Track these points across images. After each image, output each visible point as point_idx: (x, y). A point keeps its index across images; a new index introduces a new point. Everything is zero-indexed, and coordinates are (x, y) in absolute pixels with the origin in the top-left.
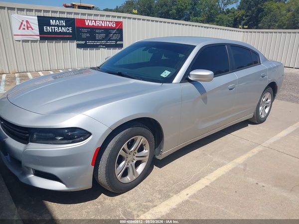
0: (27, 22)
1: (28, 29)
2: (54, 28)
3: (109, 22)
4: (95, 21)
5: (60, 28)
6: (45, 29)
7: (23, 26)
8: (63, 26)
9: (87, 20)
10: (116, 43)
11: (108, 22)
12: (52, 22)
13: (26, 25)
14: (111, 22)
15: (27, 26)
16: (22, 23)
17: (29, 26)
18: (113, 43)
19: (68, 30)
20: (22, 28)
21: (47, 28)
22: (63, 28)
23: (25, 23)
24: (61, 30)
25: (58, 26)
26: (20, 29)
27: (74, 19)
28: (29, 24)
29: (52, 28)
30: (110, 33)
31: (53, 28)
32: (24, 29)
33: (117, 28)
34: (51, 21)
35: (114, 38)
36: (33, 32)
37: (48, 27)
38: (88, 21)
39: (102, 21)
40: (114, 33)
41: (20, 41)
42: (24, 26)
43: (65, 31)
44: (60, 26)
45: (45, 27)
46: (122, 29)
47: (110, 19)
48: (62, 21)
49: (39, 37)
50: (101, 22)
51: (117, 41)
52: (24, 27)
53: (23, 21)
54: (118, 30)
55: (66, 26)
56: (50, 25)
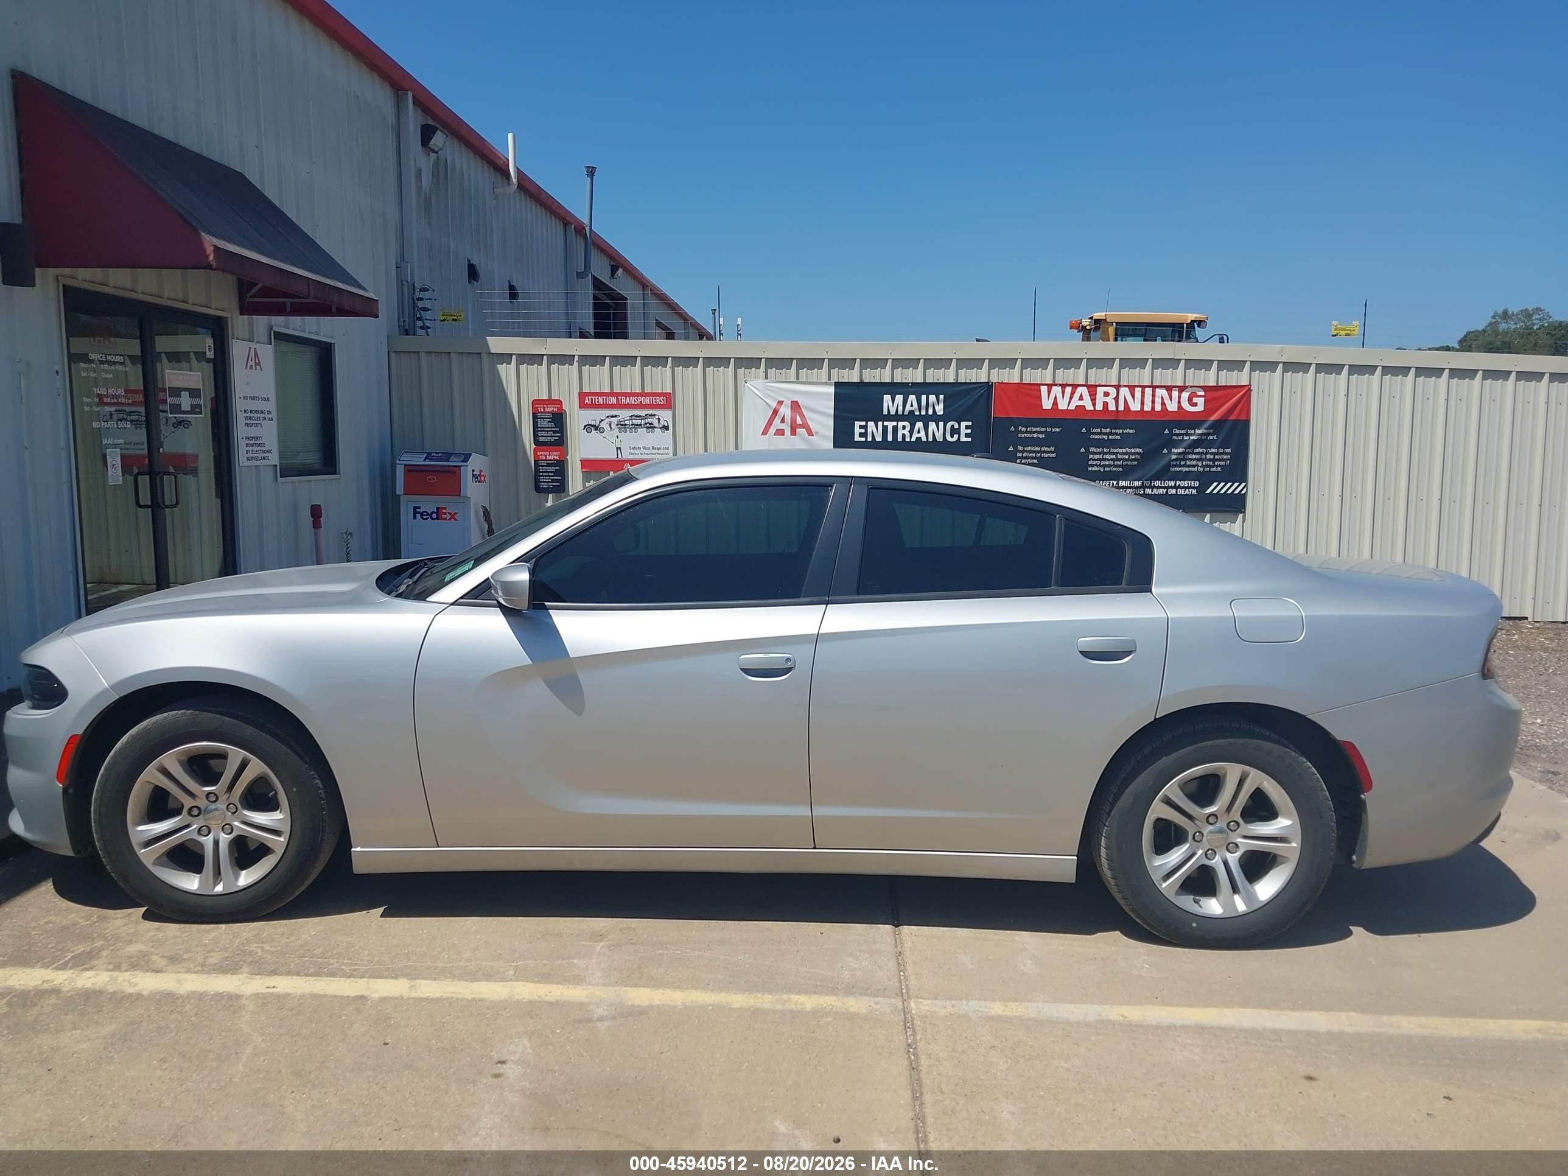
0: (795, 406)
1: (793, 432)
2: (895, 428)
3: (1169, 389)
4: (1092, 389)
5: (919, 425)
6: (857, 431)
7: (777, 424)
8: (936, 418)
9: (1050, 386)
10: (1201, 489)
11: (1160, 392)
12: (890, 404)
13: (788, 419)
14: (1182, 389)
15: (793, 420)
16: (775, 412)
17: (799, 421)
18: (1188, 488)
19: (954, 431)
20: (772, 430)
21: (865, 427)
22: (932, 426)
23: (785, 411)
24: (922, 435)
25: (912, 418)
26: (765, 433)
27: (988, 385)
28: (802, 415)
29: (885, 429)
30: (1171, 443)
31: (890, 425)
32: (780, 432)
33: (1214, 418)
34: (887, 398)
35: (1195, 463)
37: (871, 424)
38: (1056, 390)
39: (1132, 389)
40: (1195, 444)
42: (783, 421)
43: (940, 438)
44: (920, 418)
45: (857, 424)
46: (1247, 423)
47: (1176, 376)
48: (932, 398)
50: (1125, 392)
51: (1206, 479)
52: (782, 426)
53: (780, 403)
54: (1217, 426)
55: (945, 418)
56: (878, 416)
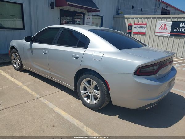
0: (165, 25)
1: (164, 29)
7: (162, 28)
13: (163, 27)
15: (164, 27)
16: (162, 26)
17: (165, 27)
20: (161, 29)
23: (163, 26)
28: (166, 26)
31: (181, 28)
32: (162, 29)
34: (181, 24)
36: (167, 31)
37: (178, 28)
41: (157, 36)
45: (175, 28)
49: (169, 34)
53: (163, 24)
